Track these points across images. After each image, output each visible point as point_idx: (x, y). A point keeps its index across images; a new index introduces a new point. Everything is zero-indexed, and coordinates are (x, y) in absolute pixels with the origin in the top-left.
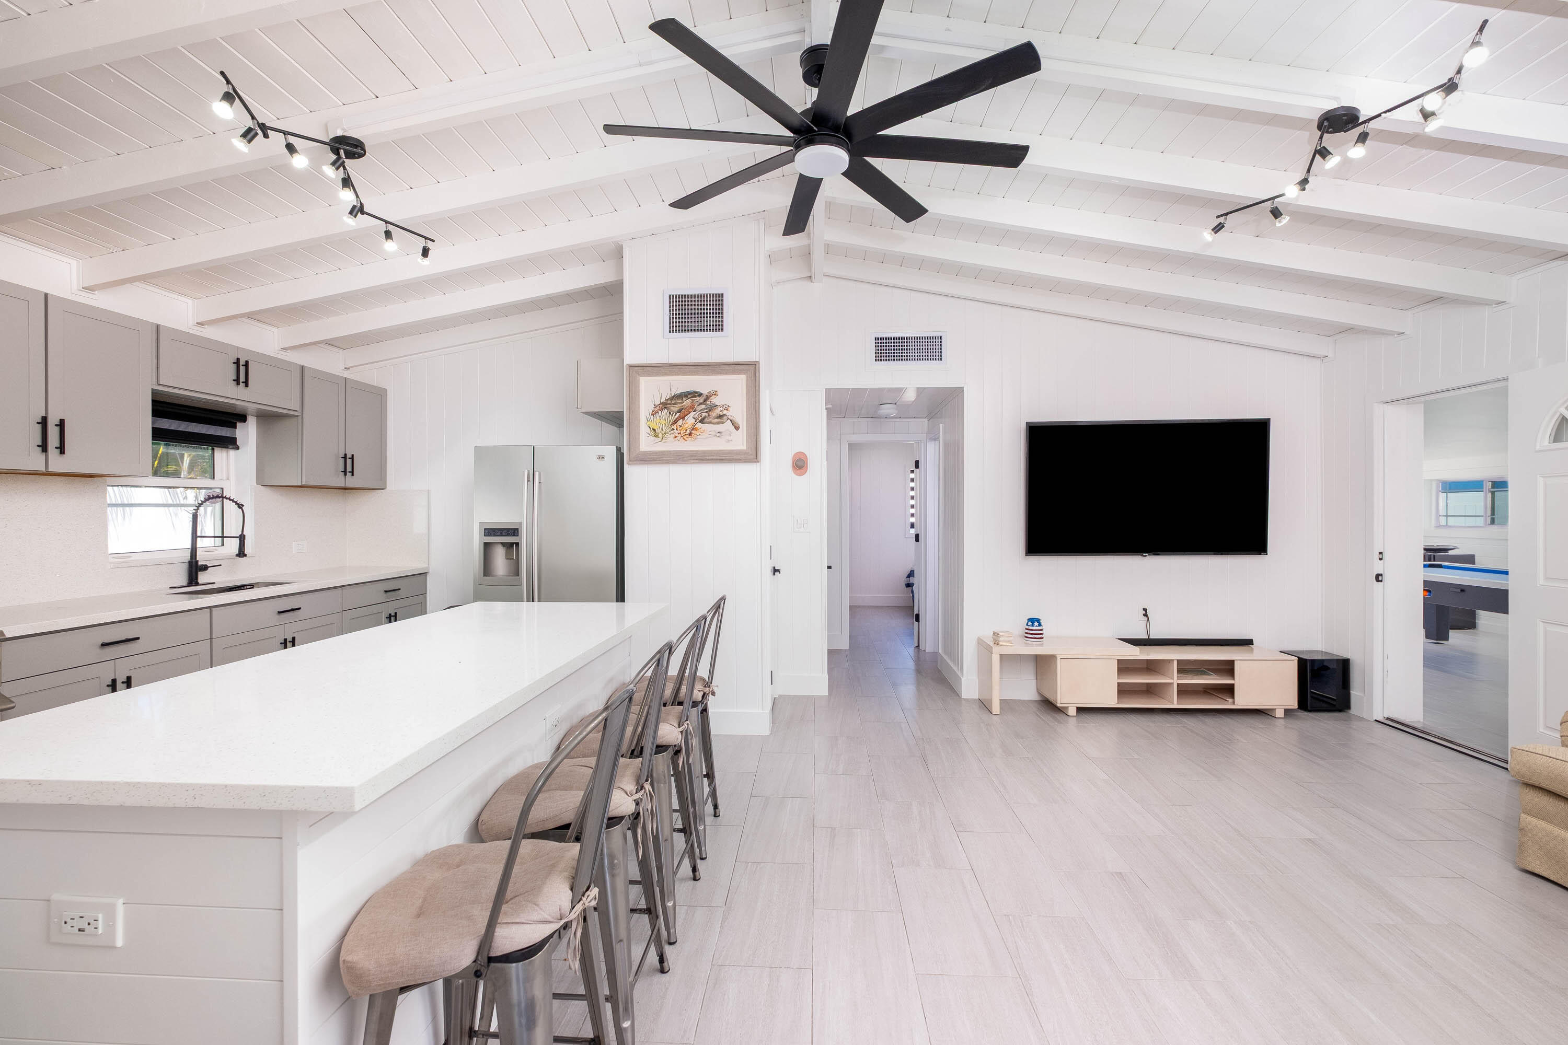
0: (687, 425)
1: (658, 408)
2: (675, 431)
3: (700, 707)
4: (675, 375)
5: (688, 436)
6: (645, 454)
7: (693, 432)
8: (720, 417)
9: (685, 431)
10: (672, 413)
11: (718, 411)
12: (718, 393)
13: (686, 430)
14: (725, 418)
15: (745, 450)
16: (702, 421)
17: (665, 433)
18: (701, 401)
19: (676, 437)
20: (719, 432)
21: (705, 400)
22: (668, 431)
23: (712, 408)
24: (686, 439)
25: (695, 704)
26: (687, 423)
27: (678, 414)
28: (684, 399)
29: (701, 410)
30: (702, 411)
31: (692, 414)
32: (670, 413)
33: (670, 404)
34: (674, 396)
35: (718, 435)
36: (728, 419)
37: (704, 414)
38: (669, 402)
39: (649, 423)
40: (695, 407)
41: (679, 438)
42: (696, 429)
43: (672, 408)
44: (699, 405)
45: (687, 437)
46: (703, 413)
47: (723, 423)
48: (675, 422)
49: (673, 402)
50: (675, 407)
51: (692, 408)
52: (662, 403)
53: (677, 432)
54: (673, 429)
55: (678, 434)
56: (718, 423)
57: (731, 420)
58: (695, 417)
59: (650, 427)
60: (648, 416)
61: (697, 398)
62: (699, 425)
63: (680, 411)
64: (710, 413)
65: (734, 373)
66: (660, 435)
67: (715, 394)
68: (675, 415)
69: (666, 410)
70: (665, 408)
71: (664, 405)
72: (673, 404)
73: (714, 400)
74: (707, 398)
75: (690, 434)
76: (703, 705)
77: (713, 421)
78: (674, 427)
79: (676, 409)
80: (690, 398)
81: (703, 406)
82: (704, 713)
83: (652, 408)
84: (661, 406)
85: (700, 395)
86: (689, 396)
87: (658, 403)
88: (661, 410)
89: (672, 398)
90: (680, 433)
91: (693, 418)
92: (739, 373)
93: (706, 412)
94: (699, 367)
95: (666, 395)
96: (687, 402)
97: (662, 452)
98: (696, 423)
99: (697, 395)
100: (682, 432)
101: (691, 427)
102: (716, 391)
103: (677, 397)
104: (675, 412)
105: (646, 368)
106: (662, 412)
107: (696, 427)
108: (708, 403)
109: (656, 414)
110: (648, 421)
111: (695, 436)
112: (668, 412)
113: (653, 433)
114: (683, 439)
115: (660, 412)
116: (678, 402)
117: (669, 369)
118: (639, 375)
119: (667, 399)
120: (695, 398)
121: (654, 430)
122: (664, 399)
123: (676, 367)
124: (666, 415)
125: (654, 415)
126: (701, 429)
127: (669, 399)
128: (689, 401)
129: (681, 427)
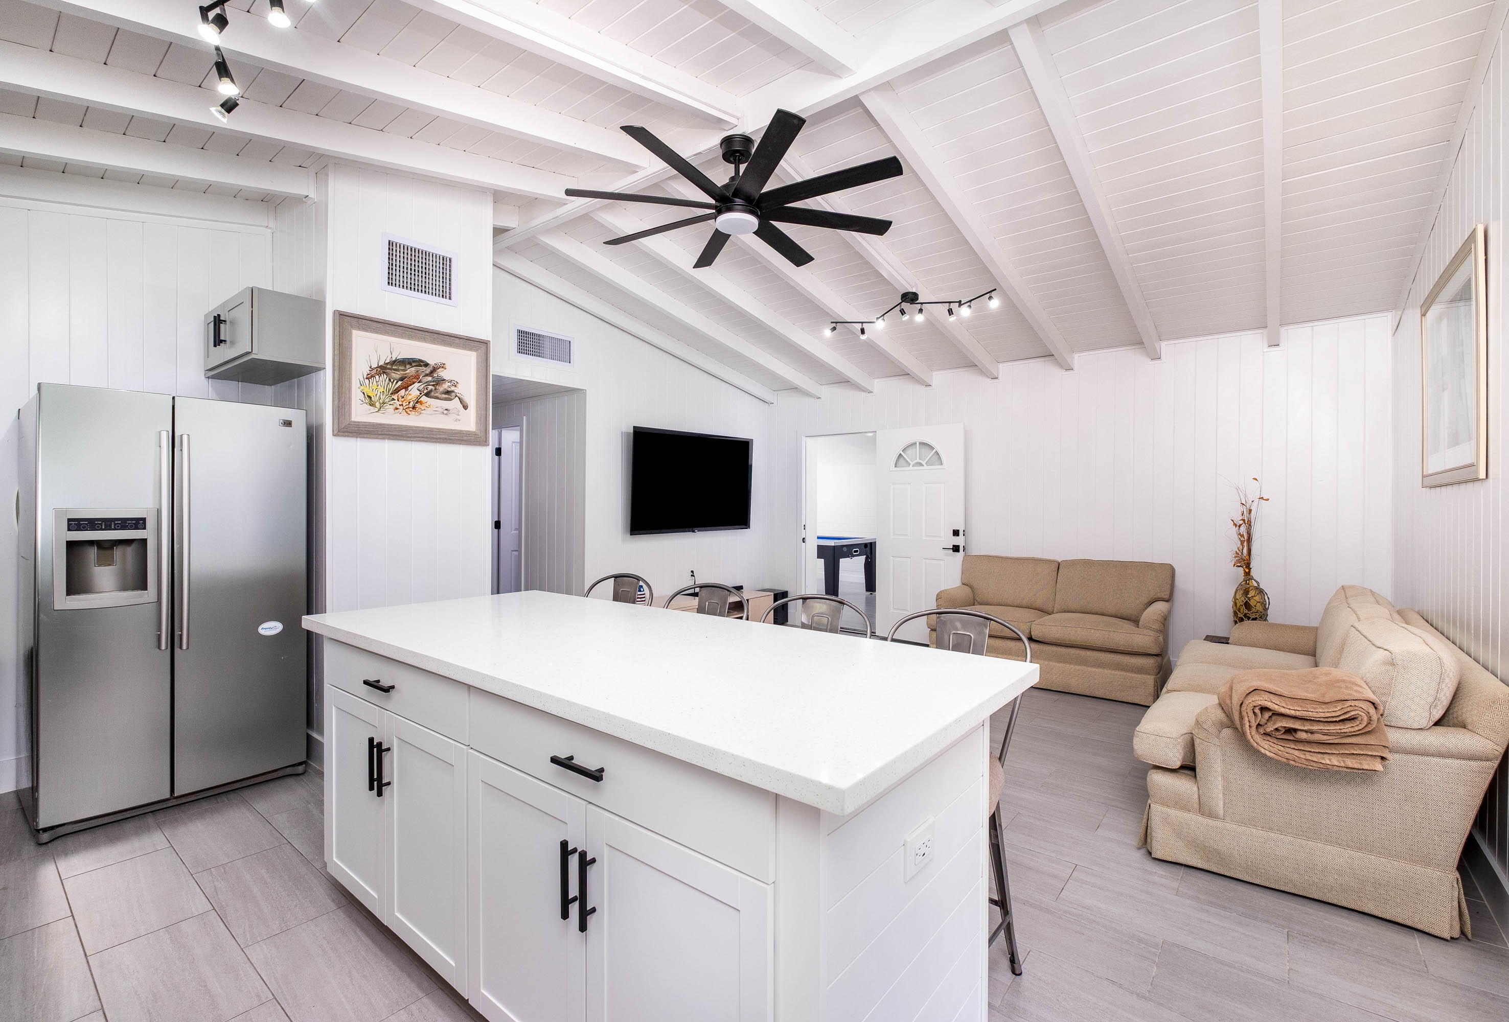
0: (410, 397)
1: (375, 371)
2: (396, 401)
4: (398, 337)
5: (411, 409)
6: (358, 424)
7: (418, 405)
9: (408, 403)
10: (392, 380)
11: (446, 386)
12: (446, 366)
14: (453, 394)
15: (475, 432)
16: (427, 395)
17: (384, 403)
18: (427, 372)
19: (397, 409)
20: (446, 410)
21: (432, 372)
22: (387, 400)
23: (439, 381)
24: (409, 412)
26: (410, 395)
27: (400, 383)
28: (408, 366)
29: (427, 382)
31: (417, 385)
32: (390, 380)
33: (389, 369)
34: (394, 362)
35: (445, 412)
37: (430, 388)
38: (389, 366)
39: (362, 388)
40: (421, 377)
41: (399, 411)
42: (421, 403)
43: (393, 374)
44: (425, 376)
45: (410, 411)
47: (451, 400)
48: (397, 391)
49: (393, 368)
50: (397, 373)
51: (416, 378)
52: (380, 367)
53: (398, 403)
54: (393, 399)
55: (400, 405)
57: (459, 398)
58: (421, 388)
59: (364, 393)
60: (362, 379)
61: (423, 368)
62: (424, 399)
63: (402, 379)
64: (437, 387)
65: (465, 348)
66: (378, 405)
67: (443, 366)
68: (397, 382)
69: (385, 376)
70: (384, 372)
71: (382, 369)
72: (394, 370)
73: (442, 373)
74: (434, 370)
75: (414, 408)
77: (440, 396)
78: (395, 397)
79: (398, 377)
80: (415, 366)
81: (430, 379)
83: (366, 370)
84: (379, 369)
85: (427, 365)
86: (413, 364)
87: (375, 365)
88: (379, 374)
89: (394, 363)
90: (402, 405)
91: (418, 390)
92: (470, 349)
93: (433, 385)
94: (427, 334)
95: (385, 358)
96: (411, 371)
97: (380, 424)
98: (421, 396)
99: (422, 364)
100: (404, 405)
101: (415, 399)
102: (444, 364)
103: (398, 362)
104: (396, 380)
105: (364, 321)
106: (379, 377)
107: (421, 401)
108: (435, 375)
109: (372, 378)
110: (361, 385)
111: (419, 410)
112: (388, 378)
113: (367, 400)
114: (407, 412)
115: (377, 377)
116: (400, 368)
117: (392, 328)
118: (352, 327)
119: (386, 362)
120: (421, 368)
121: (370, 397)
122: (383, 363)
123: (401, 328)
124: (385, 381)
125: (370, 380)
126: (426, 403)
127: (389, 363)
128: (413, 369)
129: (403, 397)
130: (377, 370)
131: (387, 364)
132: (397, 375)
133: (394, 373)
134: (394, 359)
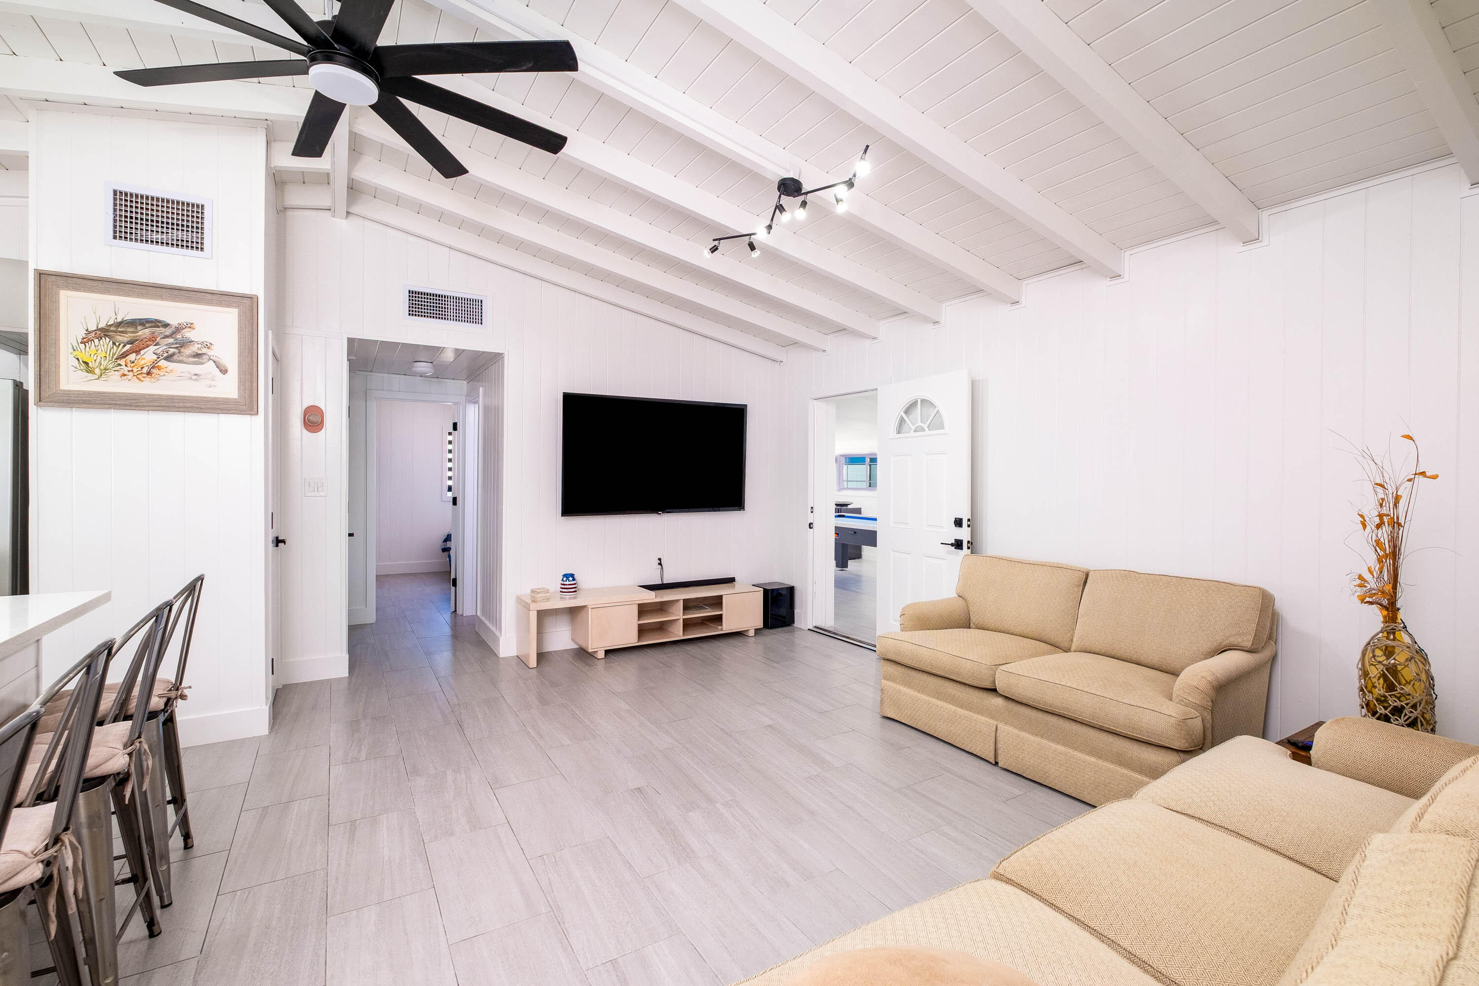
0: (143, 362)
1: (93, 334)
2: (124, 367)
3: (162, 718)
4: (123, 295)
5: (145, 375)
6: (68, 393)
7: (153, 371)
8: (198, 355)
9: (140, 369)
10: (117, 344)
12: (195, 325)
13: (142, 368)
14: (204, 357)
15: (236, 399)
16: (166, 359)
17: (106, 369)
18: (168, 333)
19: (124, 375)
20: (195, 375)
21: (174, 333)
22: (111, 366)
23: (184, 344)
24: (142, 379)
25: (153, 715)
26: (144, 359)
27: (128, 347)
28: (139, 328)
30: (169, 345)
31: (152, 348)
32: (114, 344)
33: (114, 331)
34: (121, 323)
35: (195, 377)
36: (210, 359)
37: (172, 351)
38: (112, 329)
39: (75, 353)
40: (158, 339)
41: (130, 377)
42: (159, 368)
43: (118, 337)
44: (164, 338)
45: (144, 377)
46: (170, 348)
47: (202, 363)
48: (124, 355)
49: (119, 330)
50: (124, 336)
51: (153, 340)
52: (102, 330)
53: (126, 369)
54: (120, 365)
55: (129, 371)
56: (195, 363)
57: (214, 361)
58: (158, 352)
59: (78, 359)
60: (75, 344)
61: (161, 329)
62: (163, 363)
63: (131, 342)
64: (182, 350)
65: (220, 304)
66: (97, 371)
67: (190, 326)
68: (124, 346)
69: (108, 340)
70: (107, 335)
71: (104, 332)
72: (119, 332)
74: (177, 330)
75: (149, 373)
76: (166, 714)
77: (186, 359)
78: (122, 362)
79: (126, 340)
80: (149, 327)
81: (171, 340)
82: (169, 723)
83: (82, 333)
84: (98, 332)
85: (166, 325)
86: (147, 325)
87: (93, 328)
88: (100, 338)
89: (119, 324)
90: (132, 371)
91: (154, 353)
92: (228, 306)
93: (176, 348)
94: (164, 290)
95: (107, 318)
96: (144, 333)
97: (99, 393)
98: (158, 360)
99: (160, 324)
100: (135, 370)
101: (150, 364)
102: (192, 324)
103: (126, 323)
104: (123, 343)
105: (74, 279)
106: (99, 341)
107: (158, 366)
108: (178, 337)
109: (90, 343)
110: (75, 350)
111: (156, 376)
112: (111, 342)
113: (83, 366)
114: (137, 378)
115: (96, 341)
116: (128, 330)
117: (115, 286)
118: (58, 287)
119: (108, 324)
120: (159, 329)
121: (86, 363)
122: (105, 325)
123: (127, 285)
124: (108, 345)
125: (87, 344)
126: (166, 368)
127: (112, 325)
128: (147, 331)
129: (133, 362)
130: (96, 334)
131: (110, 326)
132: (125, 338)
133: (121, 336)
134: (119, 320)
